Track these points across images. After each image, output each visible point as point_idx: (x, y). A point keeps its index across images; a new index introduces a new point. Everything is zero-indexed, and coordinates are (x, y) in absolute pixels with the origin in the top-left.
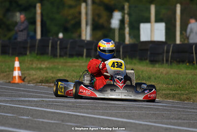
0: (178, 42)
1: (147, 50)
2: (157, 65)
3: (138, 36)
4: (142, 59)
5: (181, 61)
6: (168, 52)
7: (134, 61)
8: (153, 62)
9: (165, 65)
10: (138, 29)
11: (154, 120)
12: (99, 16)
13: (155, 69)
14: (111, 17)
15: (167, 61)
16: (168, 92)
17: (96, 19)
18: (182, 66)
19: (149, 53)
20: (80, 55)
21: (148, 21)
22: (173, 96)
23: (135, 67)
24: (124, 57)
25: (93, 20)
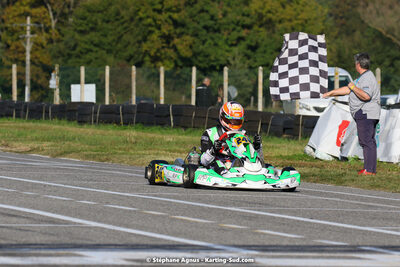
0: (107, 103)
1: (75, 111)
2: (85, 126)
3: (69, 96)
4: (70, 120)
5: (109, 122)
6: (96, 113)
7: (63, 122)
8: (81, 122)
9: (93, 126)
10: (70, 89)
12: (38, 76)
13: (82, 130)
14: (49, 78)
15: (95, 121)
16: (89, 153)
17: (35, 79)
18: (110, 126)
19: (77, 114)
20: (9, 115)
21: (78, 82)
22: (94, 157)
23: (63, 128)
24: (53, 117)
25: (32, 81)
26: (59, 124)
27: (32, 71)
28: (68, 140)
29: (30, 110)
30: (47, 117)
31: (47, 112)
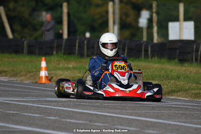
1: (176, 49)
2: (186, 65)
3: (167, 35)
4: (171, 58)
6: (197, 51)
7: (163, 60)
8: (182, 61)
9: (195, 64)
11: (184, 120)
12: (127, 15)
13: (184, 68)
15: (196, 60)
16: (197, 91)
19: (178, 52)
21: (176, 19)
23: (164, 66)
24: (153, 56)
25: (121, 19)
26: (159, 63)
27: (121, 9)
28: (172, 78)
29: (128, 49)
30: (146, 56)
31: (146, 51)
